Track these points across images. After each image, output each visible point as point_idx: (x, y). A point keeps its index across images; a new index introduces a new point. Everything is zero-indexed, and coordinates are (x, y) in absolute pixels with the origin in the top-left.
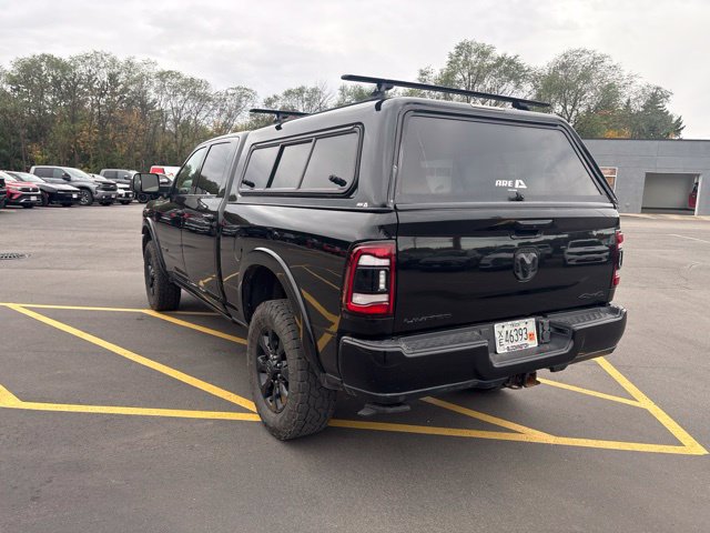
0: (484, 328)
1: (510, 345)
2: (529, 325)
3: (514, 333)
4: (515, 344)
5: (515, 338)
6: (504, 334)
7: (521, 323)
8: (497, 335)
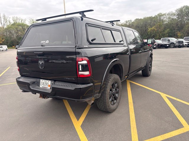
0: (38, 80)
1: (43, 86)
2: (49, 82)
3: (45, 83)
4: (44, 86)
5: (45, 85)
6: (42, 83)
7: (47, 81)
8: (41, 82)
